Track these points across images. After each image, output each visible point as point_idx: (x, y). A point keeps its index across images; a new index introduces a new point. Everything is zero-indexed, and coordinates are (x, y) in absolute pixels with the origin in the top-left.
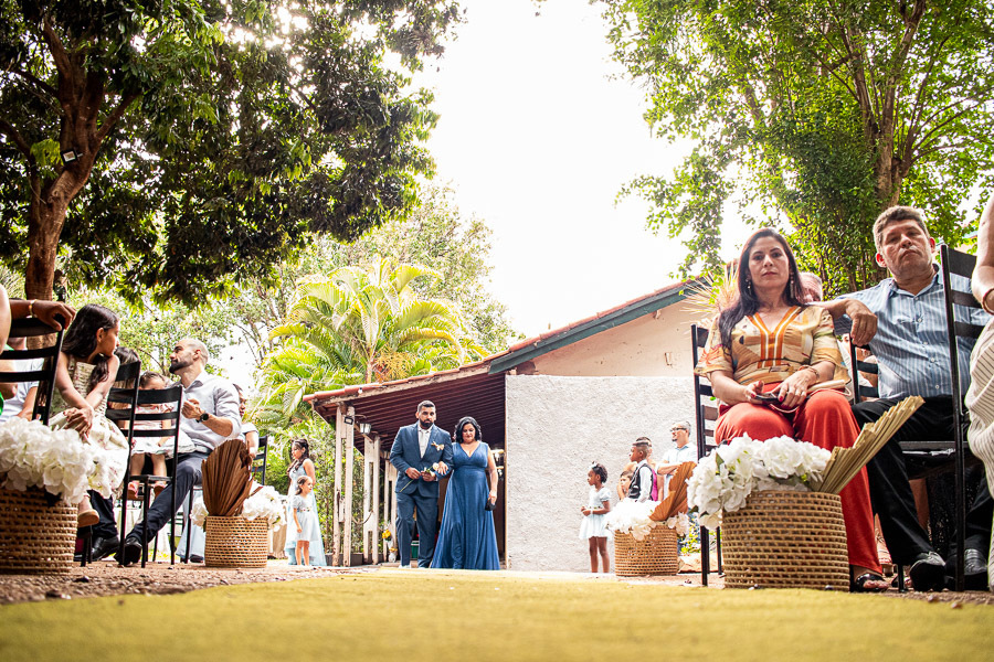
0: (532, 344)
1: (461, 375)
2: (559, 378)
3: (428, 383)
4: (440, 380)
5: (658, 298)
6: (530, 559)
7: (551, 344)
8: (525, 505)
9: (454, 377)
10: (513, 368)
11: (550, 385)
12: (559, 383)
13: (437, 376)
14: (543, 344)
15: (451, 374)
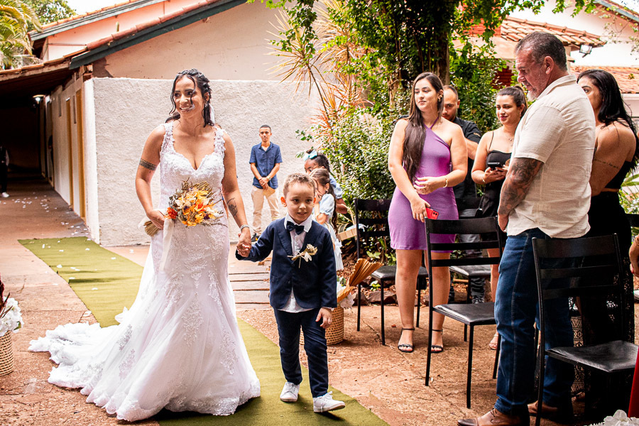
0: (106, 43)
1: (46, 70)
2: (137, 80)
3: (18, 76)
4: (28, 74)
5: (209, 7)
6: (116, 228)
7: (121, 44)
8: (111, 186)
9: (40, 72)
10: (90, 64)
11: (129, 86)
12: (137, 85)
13: (24, 70)
14: (115, 44)
15: (37, 69)
